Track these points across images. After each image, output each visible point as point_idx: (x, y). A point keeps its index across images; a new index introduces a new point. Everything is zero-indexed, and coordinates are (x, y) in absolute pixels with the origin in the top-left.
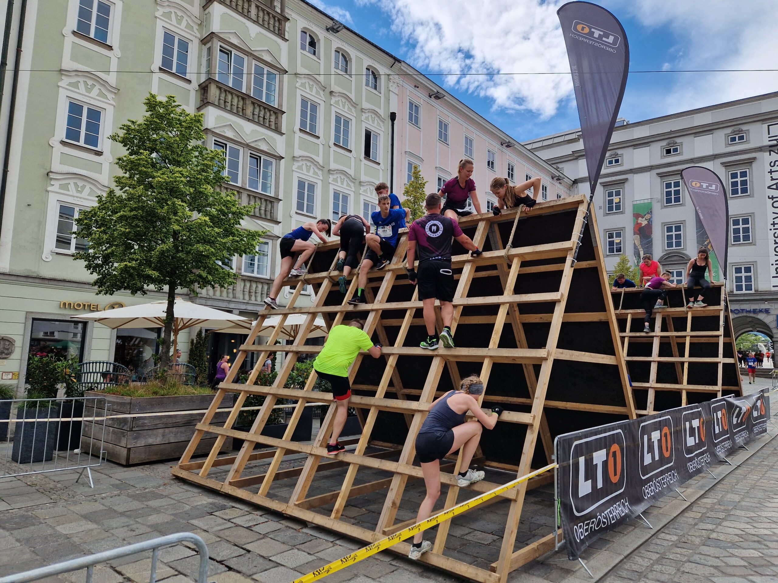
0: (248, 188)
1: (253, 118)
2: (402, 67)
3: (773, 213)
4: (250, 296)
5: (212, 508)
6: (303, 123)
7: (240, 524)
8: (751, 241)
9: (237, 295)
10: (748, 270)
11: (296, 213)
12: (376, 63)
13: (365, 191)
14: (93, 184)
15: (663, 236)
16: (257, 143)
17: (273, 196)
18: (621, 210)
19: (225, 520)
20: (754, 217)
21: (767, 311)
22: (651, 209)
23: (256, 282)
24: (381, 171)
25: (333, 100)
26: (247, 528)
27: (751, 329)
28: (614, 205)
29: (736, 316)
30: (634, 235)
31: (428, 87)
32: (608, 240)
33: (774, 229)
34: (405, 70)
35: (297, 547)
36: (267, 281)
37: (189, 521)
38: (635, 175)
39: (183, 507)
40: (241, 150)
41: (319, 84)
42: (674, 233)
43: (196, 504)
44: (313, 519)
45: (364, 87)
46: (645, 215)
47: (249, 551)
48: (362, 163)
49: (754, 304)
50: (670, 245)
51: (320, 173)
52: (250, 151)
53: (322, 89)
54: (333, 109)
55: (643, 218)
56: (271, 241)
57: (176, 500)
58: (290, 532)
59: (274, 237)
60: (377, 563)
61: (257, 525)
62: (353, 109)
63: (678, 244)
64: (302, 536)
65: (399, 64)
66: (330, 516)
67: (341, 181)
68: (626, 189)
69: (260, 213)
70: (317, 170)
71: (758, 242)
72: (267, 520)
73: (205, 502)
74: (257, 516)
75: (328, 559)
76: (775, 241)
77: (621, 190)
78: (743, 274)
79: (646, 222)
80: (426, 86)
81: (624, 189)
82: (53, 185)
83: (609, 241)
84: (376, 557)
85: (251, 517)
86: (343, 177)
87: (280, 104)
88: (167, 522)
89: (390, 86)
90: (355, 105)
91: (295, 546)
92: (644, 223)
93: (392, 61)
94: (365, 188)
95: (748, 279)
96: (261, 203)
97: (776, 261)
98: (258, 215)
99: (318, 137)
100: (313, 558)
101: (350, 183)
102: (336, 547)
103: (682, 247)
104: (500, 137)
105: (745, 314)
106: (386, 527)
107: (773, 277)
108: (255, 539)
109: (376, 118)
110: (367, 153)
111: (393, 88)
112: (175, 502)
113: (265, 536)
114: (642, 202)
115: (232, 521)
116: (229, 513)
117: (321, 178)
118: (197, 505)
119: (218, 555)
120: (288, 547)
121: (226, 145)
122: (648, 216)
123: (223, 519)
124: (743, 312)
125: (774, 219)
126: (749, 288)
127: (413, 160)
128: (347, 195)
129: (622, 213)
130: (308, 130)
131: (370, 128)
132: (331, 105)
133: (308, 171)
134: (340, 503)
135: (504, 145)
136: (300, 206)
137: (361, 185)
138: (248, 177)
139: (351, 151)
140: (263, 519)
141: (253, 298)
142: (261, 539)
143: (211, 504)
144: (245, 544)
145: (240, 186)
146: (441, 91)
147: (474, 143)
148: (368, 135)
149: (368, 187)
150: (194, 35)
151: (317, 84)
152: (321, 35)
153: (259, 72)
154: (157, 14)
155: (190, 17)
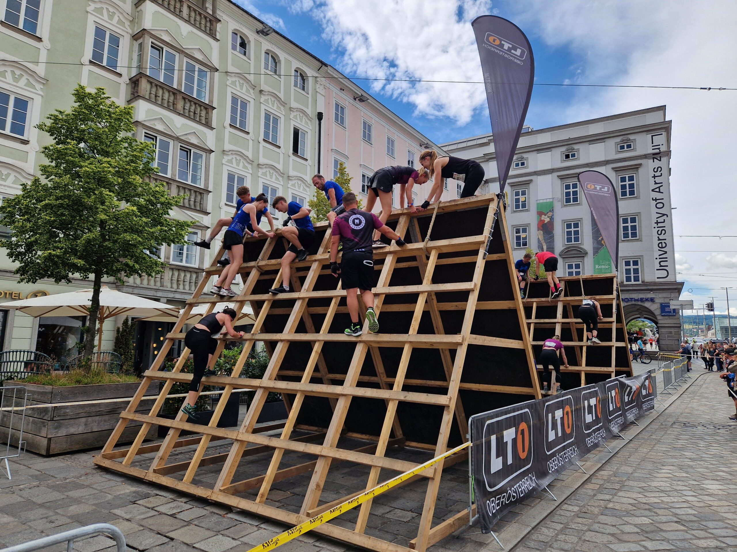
0: (177, 179)
1: (184, 112)
2: (329, 71)
3: (657, 213)
4: (178, 285)
5: (135, 497)
6: (233, 119)
7: (164, 511)
8: (638, 238)
9: (165, 284)
10: (636, 263)
11: (226, 204)
12: (304, 66)
13: (293, 185)
14: (16, 171)
15: (563, 232)
16: (186, 137)
17: (203, 188)
18: (527, 208)
19: (149, 508)
20: (640, 216)
21: (652, 300)
22: (553, 208)
23: (184, 271)
24: (308, 167)
25: (263, 99)
26: (171, 516)
27: (639, 316)
28: (521, 203)
29: (626, 304)
30: (538, 230)
32: (515, 235)
33: (658, 227)
34: (332, 73)
35: (222, 532)
36: (196, 270)
37: (111, 511)
38: (539, 177)
39: (105, 496)
40: (171, 143)
41: (249, 83)
42: (573, 229)
43: (119, 493)
44: (238, 504)
45: (293, 88)
46: (548, 213)
47: (172, 539)
48: (291, 159)
49: (641, 293)
50: (569, 240)
51: (249, 166)
52: (180, 144)
53: (250, 86)
54: (263, 107)
55: (545, 215)
56: (200, 231)
57: (97, 490)
58: (215, 518)
59: (203, 227)
60: (301, 545)
61: (181, 512)
62: (282, 108)
63: (577, 239)
64: (227, 521)
65: (326, 68)
66: (255, 500)
67: (270, 175)
68: (531, 190)
69: (189, 204)
70: (246, 164)
71: (644, 238)
72: (191, 507)
73: (128, 491)
74: (181, 503)
75: (252, 544)
76: (658, 237)
77: (526, 190)
78: (632, 267)
79: (548, 219)
80: (351, 89)
81: (529, 189)
83: (517, 236)
84: (301, 539)
85: (175, 505)
86: (272, 171)
87: (211, 101)
88: (88, 512)
89: (317, 87)
90: (283, 104)
91: (219, 532)
92: (547, 220)
93: (320, 64)
94: (293, 182)
95: (636, 271)
96: (190, 195)
97: (659, 255)
98: (187, 205)
99: (248, 133)
100: (239, 543)
101: (278, 177)
102: (260, 531)
103: (580, 242)
104: (419, 139)
105: (633, 303)
106: (309, 510)
107: (657, 270)
108: (179, 527)
109: (304, 117)
110: (295, 149)
111: (320, 89)
112: (96, 491)
113: (189, 523)
114: (545, 201)
115: (156, 509)
116: (153, 502)
117: (251, 172)
118: (119, 495)
119: (141, 544)
120: (212, 533)
121: (156, 137)
122: (550, 214)
123: (146, 507)
124: (632, 301)
125: (657, 218)
126: (636, 279)
127: (339, 158)
128: (276, 189)
129: (527, 210)
130: (238, 126)
131: (299, 126)
132: (261, 103)
133: (238, 165)
134: (265, 487)
135: (423, 146)
136: (230, 198)
137: (289, 179)
138: (178, 168)
139: (279, 147)
140: (188, 506)
141: (181, 287)
142: (185, 526)
143: (134, 492)
144: (169, 532)
145: (170, 177)
146: (364, 94)
147: (396, 144)
148: (296, 133)
149: (296, 181)
150: (125, 31)
151: (247, 83)
152: (251, 36)
153: (190, 69)
154: (89, 9)
155: (122, 13)
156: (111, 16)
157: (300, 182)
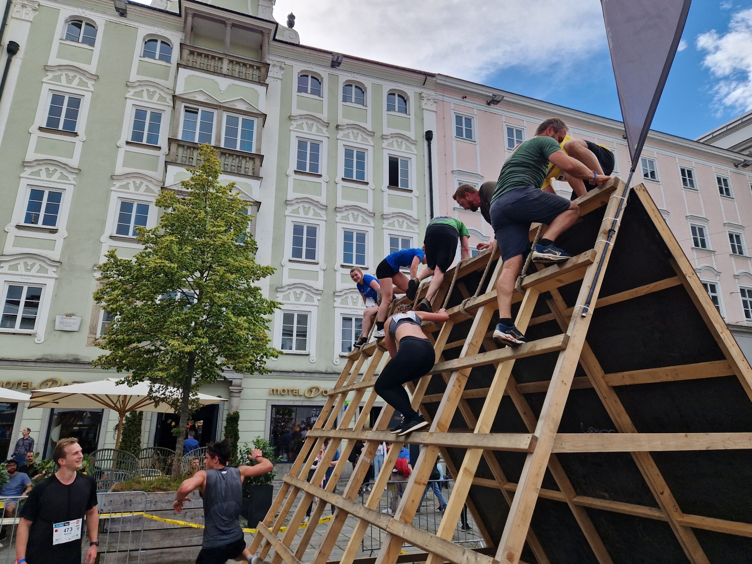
1: (224, 168)
2: (439, 82)
6: (301, 165)
12: (401, 85)
13: (389, 224)
14: (40, 260)
24: (414, 199)
25: (341, 134)
31: (482, 95)
34: (443, 83)
41: (321, 121)
45: (386, 113)
48: (385, 195)
51: (323, 213)
53: (323, 125)
54: (341, 143)
62: (370, 139)
67: (354, 218)
70: (318, 211)
80: (479, 94)
82: (3, 267)
86: (356, 213)
87: (259, 149)
89: (423, 104)
90: (372, 134)
94: (391, 221)
99: (320, 176)
101: (367, 218)
109: (404, 142)
110: (393, 182)
111: (429, 105)
117: (325, 218)
127: (465, 179)
128: (364, 232)
130: (307, 171)
131: (396, 154)
132: (337, 139)
133: (306, 213)
136: (297, 253)
137: (384, 218)
139: (367, 184)
146: (496, 93)
148: (393, 164)
149: (395, 219)
150: (166, 106)
151: (319, 122)
152: (324, 72)
153: (232, 123)
154: (127, 95)
155: (163, 90)
156: (151, 95)
157: (401, 220)
